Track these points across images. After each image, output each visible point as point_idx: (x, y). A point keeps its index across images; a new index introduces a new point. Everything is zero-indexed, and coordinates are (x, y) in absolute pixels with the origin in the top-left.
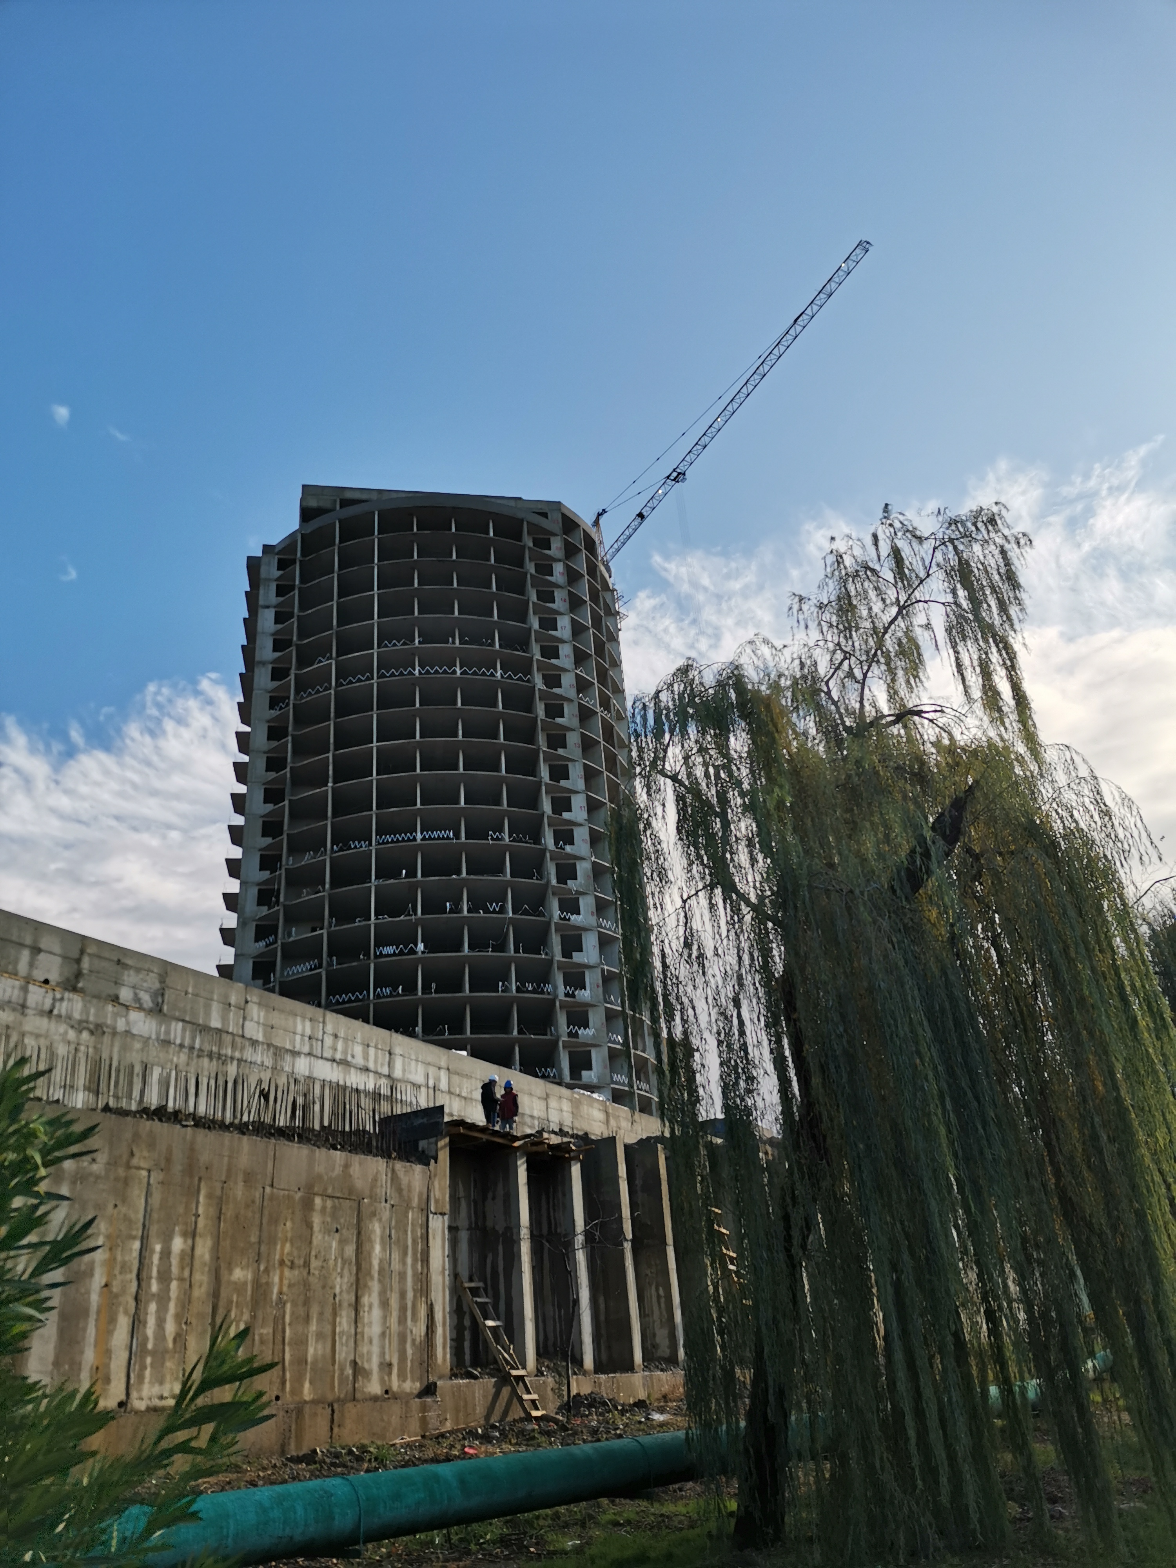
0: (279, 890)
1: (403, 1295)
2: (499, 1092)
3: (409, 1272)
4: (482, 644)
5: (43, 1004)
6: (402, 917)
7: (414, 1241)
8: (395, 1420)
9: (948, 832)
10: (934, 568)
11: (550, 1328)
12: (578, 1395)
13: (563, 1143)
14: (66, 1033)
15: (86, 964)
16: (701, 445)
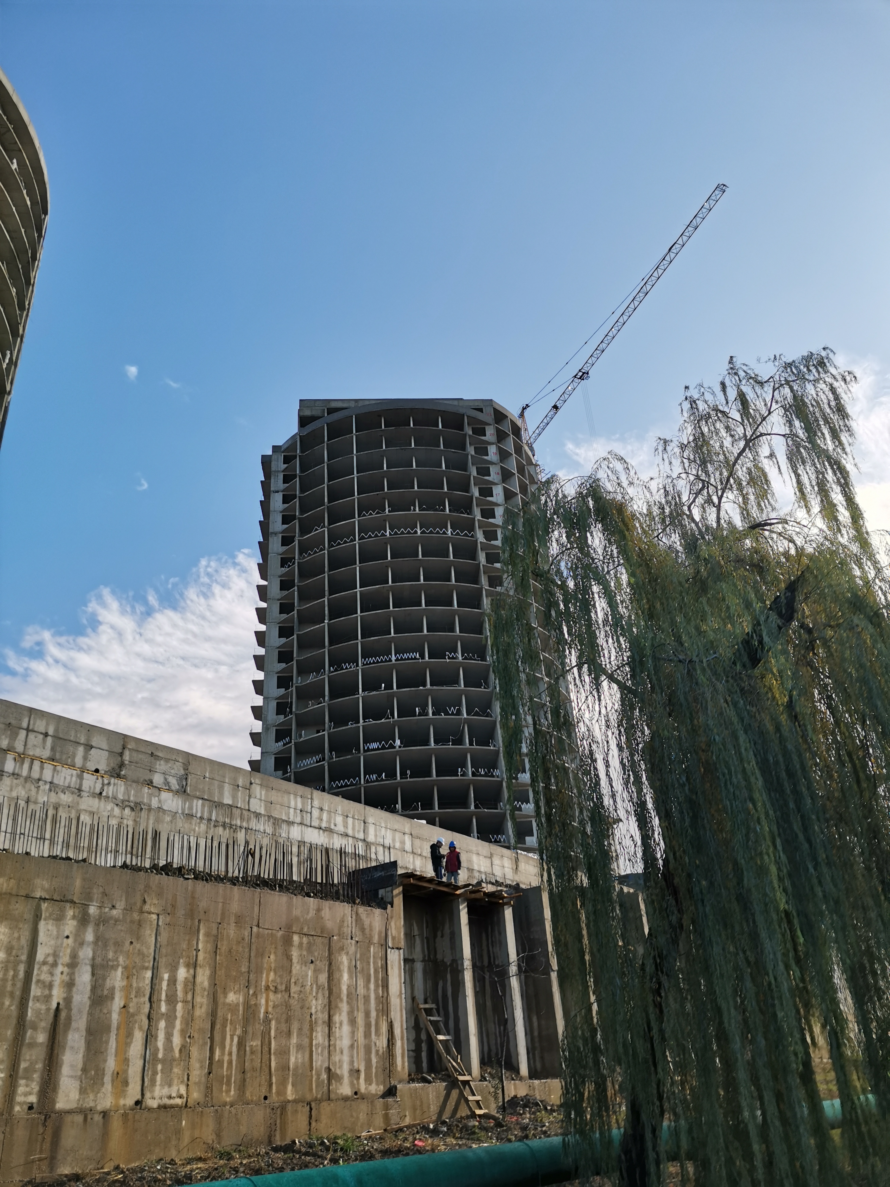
0: (291, 702)
1: (367, 1014)
2: (444, 851)
3: (372, 996)
4: (436, 510)
5: (95, 788)
6: (383, 720)
7: (376, 971)
8: (362, 1117)
9: (784, 611)
10: (774, 406)
11: (493, 1042)
12: (515, 1096)
13: (497, 891)
14: (112, 809)
15: (127, 757)
16: (600, 350)
